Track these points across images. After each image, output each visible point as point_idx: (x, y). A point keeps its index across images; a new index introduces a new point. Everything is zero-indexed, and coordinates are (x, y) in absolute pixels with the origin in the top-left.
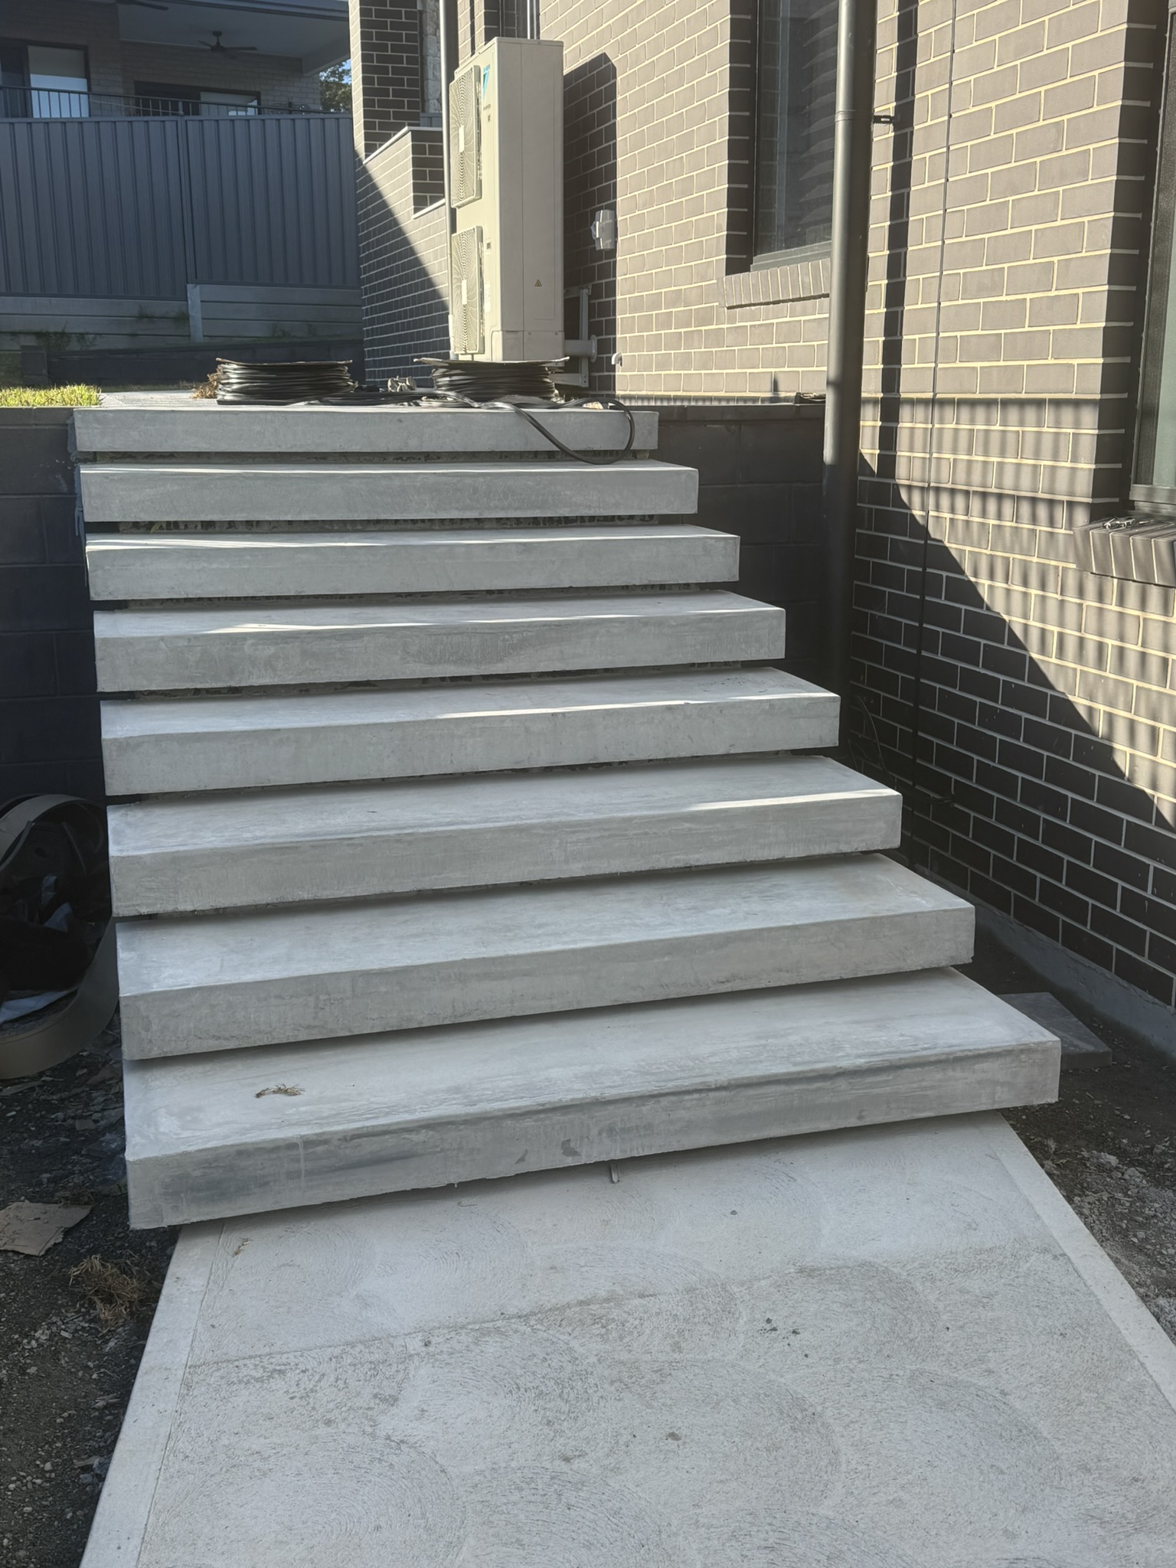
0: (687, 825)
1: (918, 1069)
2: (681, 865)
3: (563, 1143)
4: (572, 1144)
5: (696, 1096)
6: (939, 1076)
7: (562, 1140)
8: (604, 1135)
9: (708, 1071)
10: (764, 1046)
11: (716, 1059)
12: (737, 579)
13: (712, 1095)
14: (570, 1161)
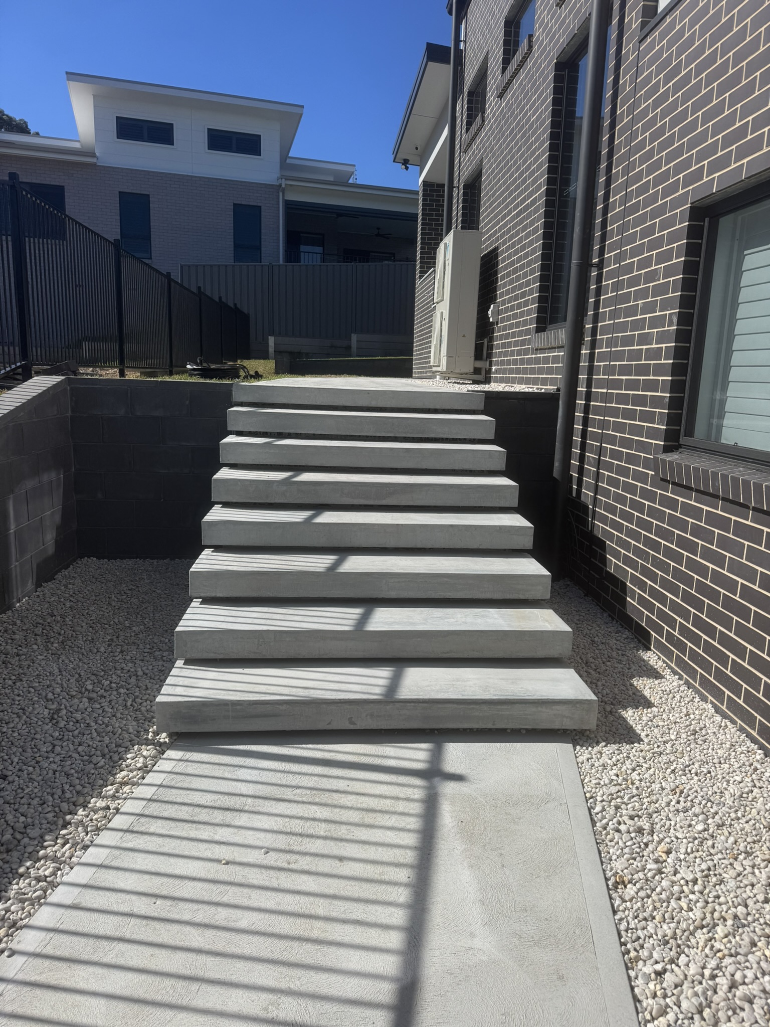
0: (445, 579)
1: (524, 705)
2: (442, 597)
3: (349, 718)
4: (353, 720)
5: (412, 704)
6: (534, 709)
7: (349, 717)
8: (368, 717)
9: (421, 694)
10: (453, 685)
11: (429, 688)
12: (504, 469)
13: (420, 704)
14: (352, 727)
